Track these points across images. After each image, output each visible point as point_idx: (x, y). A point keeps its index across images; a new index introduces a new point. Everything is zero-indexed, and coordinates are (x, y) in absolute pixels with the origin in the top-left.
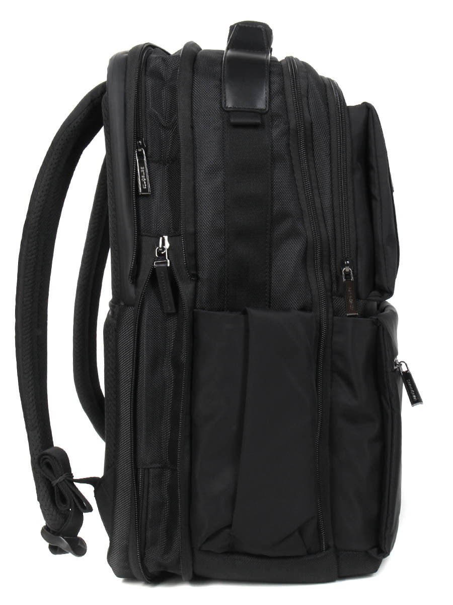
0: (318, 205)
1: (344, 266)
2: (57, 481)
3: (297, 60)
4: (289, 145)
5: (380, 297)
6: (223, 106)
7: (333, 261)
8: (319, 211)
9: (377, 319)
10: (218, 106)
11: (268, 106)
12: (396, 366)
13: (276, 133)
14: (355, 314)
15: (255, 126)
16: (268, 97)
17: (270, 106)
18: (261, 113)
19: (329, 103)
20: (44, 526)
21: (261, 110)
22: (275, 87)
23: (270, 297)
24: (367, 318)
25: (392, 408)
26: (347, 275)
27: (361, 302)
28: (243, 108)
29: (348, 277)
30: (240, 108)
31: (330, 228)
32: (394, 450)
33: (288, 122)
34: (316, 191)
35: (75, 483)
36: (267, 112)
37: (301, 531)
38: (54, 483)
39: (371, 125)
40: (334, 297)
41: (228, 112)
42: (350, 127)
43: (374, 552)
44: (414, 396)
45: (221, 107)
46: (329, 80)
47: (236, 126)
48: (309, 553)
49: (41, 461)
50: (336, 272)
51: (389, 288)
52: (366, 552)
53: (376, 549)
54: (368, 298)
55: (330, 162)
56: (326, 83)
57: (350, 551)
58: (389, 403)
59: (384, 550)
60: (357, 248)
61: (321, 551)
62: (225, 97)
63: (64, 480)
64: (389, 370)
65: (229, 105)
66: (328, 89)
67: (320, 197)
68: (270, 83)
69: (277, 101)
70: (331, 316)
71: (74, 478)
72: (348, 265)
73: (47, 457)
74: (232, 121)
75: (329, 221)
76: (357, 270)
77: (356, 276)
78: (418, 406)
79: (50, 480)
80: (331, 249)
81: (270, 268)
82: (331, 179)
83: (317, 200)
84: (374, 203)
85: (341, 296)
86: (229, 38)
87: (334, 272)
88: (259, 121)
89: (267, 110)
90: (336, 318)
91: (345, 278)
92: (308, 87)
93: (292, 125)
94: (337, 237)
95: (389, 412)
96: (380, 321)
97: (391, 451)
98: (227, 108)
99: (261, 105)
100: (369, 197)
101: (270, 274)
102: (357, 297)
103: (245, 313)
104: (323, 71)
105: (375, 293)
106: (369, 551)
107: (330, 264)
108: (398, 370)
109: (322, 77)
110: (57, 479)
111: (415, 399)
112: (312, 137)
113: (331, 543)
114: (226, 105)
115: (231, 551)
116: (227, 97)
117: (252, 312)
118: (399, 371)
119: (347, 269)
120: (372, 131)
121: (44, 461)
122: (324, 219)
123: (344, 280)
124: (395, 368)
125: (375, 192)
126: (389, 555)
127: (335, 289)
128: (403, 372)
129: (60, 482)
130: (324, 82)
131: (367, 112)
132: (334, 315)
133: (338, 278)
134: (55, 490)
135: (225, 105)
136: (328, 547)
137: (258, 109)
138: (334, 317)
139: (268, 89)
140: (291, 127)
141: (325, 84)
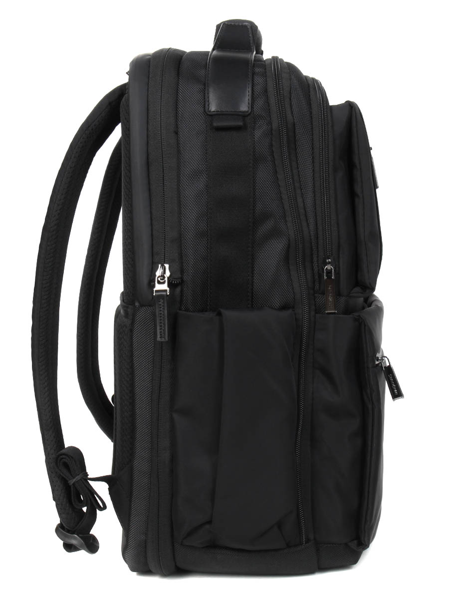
0: (301, 205)
1: (326, 264)
2: (74, 480)
3: (282, 60)
4: (271, 145)
5: (362, 293)
6: (207, 110)
7: (315, 259)
8: (302, 211)
9: (359, 316)
10: (202, 110)
11: (250, 108)
12: (377, 361)
13: (258, 133)
14: (334, 311)
15: (237, 129)
16: (250, 100)
17: (252, 107)
18: (244, 116)
19: (312, 103)
20: (59, 524)
21: (244, 112)
22: (258, 88)
23: (252, 296)
24: (349, 314)
25: (372, 403)
26: (329, 272)
27: (343, 300)
28: (226, 111)
29: (329, 274)
30: (223, 112)
31: (312, 227)
32: (374, 445)
33: (270, 123)
34: (298, 191)
35: (90, 482)
36: (249, 114)
37: (280, 525)
38: (71, 482)
39: (354, 124)
40: (316, 295)
41: (211, 115)
42: (333, 126)
43: (353, 545)
44: (396, 391)
45: (205, 111)
46: (313, 79)
47: (219, 129)
48: (288, 546)
49: (58, 461)
50: (319, 270)
51: (370, 284)
52: (346, 544)
53: (356, 542)
54: (351, 295)
55: (313, 162)
56: (310, 82)
57: (330, 544)
58: (370, 399)
59: (363, 542)
60: (339, 246)
61: (301, 544)
62: (208, 101)
63: (81, 479)
64: (370, 366)
65: (213, 108)
66: (311, 89)
67: (303, 197)
68: (252, 85)
69: (260, 103)
70: (313, 313)
71: (89, 477)
72: (329, 263)
73: (64, 456)
74: (215, 124)
75: (311, 221)
76: (339, 268)
77: (337, 274)
78: (399, 401)
79: (67, 479)
80: (314, 247)
81: (253, 268)
82: (314, 179)
83: (300, 200)
84: (357, 200)
85: (323, 293)
86: (215, 38)
87: (316, 270)
88: (241, 124)
89: (250, 111)
90: (318, 315)
91: (327, 276)
92: (291, 89)
93: (275, 125)
94: (319, 236)
95: (370, 406)
96: (362, 318)
97: (372, 445)
98: (210, 112)
99: (244, 107)
100: (352, 195)
101: (253, 274)
102: (338, 294)
103: (219, 314)
104: (307, 70)
105: (357, 289)
106: (350, 544)
107: (312, 262)
108: (380, 365)
109: (306, 77)
110: (74, 478)
111: (397, 393)
112: (295, 137)
113: (311, 537)
114: (210, 109)
115: (213, 545)
116: (211, 100)
117: (226, 313)
118: (379, 367)
119: (329, 267)
120: (354, 130)
121: (62, 461)
122: (307, 218)
123: (325, 277)
124: (377, 363)
125: (358, 189)
126: (368, 547)
127: (317, 287)
128: (385, 367)
129: (77, 482)
130: (308, 82)
131: (351, 111)
132: (316, 313)
133: (320, 276)
134: (72, 489)
135: (208, 109)
136: (308, 541)
137: (240, 112)
138: (317, 315)
139: (250, 91)
140: (274, 128)
141: (308, 84)
